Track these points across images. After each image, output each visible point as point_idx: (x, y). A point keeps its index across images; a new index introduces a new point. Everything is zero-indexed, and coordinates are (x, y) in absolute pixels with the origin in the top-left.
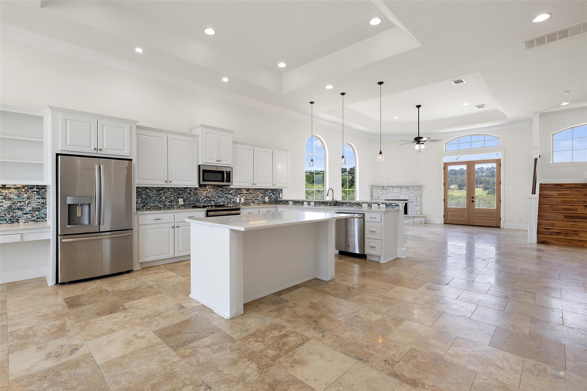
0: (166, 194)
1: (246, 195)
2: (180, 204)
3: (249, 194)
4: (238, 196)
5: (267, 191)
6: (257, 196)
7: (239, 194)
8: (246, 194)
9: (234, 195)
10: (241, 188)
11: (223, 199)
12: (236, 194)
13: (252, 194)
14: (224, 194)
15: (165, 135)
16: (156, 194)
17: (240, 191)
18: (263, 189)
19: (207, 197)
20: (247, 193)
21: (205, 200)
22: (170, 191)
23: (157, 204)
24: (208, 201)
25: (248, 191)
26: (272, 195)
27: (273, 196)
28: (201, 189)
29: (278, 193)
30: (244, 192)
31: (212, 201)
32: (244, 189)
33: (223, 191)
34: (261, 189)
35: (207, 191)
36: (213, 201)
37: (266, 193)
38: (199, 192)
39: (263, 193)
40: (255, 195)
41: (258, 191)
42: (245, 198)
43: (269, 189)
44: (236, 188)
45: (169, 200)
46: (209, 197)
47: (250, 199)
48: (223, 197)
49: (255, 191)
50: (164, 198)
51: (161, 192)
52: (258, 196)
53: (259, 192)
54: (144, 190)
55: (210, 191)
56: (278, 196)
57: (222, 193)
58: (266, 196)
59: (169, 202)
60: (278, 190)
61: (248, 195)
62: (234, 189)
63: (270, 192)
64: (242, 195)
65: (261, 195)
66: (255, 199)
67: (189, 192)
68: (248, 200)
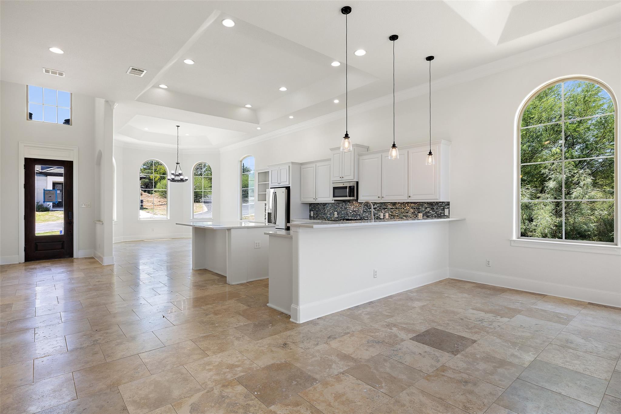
0: (327, 208)
1: (392, 210)
2: (335, 216)
3: (396, 209)
4: (383, 211)
5: (422, 205)
6: (406, 212)
7: (383, 208)
8: (391, 208)
9: (378, 210)
10: (386, 203)
11: (367, 214)
12: (380, 208)
13: (399, 209)
14: (368, 208)
15: (314, 165)
16: (322, 208)
17: (385, 205)
18: (414, 203)
19: (354, 212)
20: (393, 208)
21: (353, 214)
22: (330, 205)
23: (323, 216)
24: (355, 215)
25: (393, 205)
26: (430, 211)
27: (432, 213)
28: (349, 204)
29: (442, 207)
30: (390, 207)
31: (357, 215)
32: (389, 204)
33: (367, 205)
34: (412, 203)
35: (354, 205)
36: (359, 215)
37: (419, 209)
38: (348, 206)
39: (414, 209)
40: (403, 211)
41: (408, 205)
42: (391, 213)
43: (425, 203)
44: (381, 203)
45: (329, 213)
46: (355, 212)
47: (396, 215)
48: (367, 212)
49: (404, 205)
50: (326, 211)
51: (325, 206)
52: (408, 212)
53: (409, 207)
54: (317, 205)
55: (356, 205)
56: (441, 213)
57: (366, 207)
58: (419, 213)
59: (329, 214)
60: (441, 203)
61: (394, 210)
62: (378, 204)
63: (426, 206)
64: (387, 210)
65: (412, 210)
66: (403, 216)
67: (341, 206)
68: (393, 216)
